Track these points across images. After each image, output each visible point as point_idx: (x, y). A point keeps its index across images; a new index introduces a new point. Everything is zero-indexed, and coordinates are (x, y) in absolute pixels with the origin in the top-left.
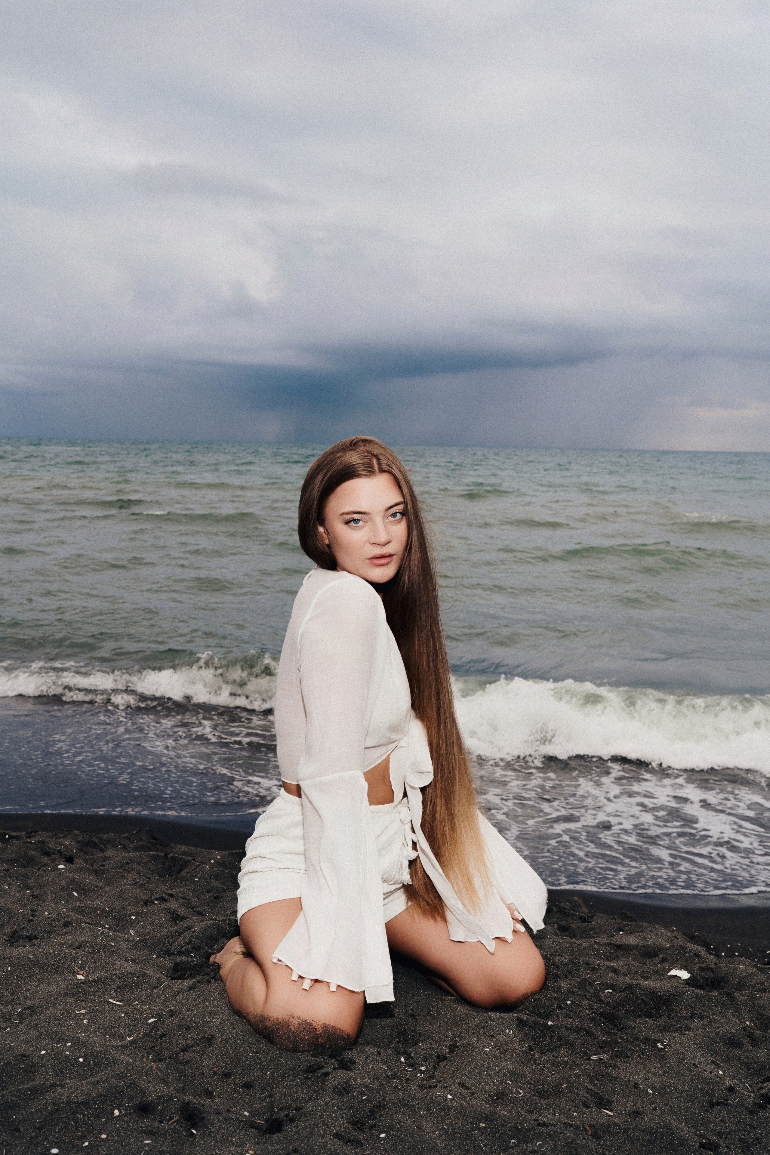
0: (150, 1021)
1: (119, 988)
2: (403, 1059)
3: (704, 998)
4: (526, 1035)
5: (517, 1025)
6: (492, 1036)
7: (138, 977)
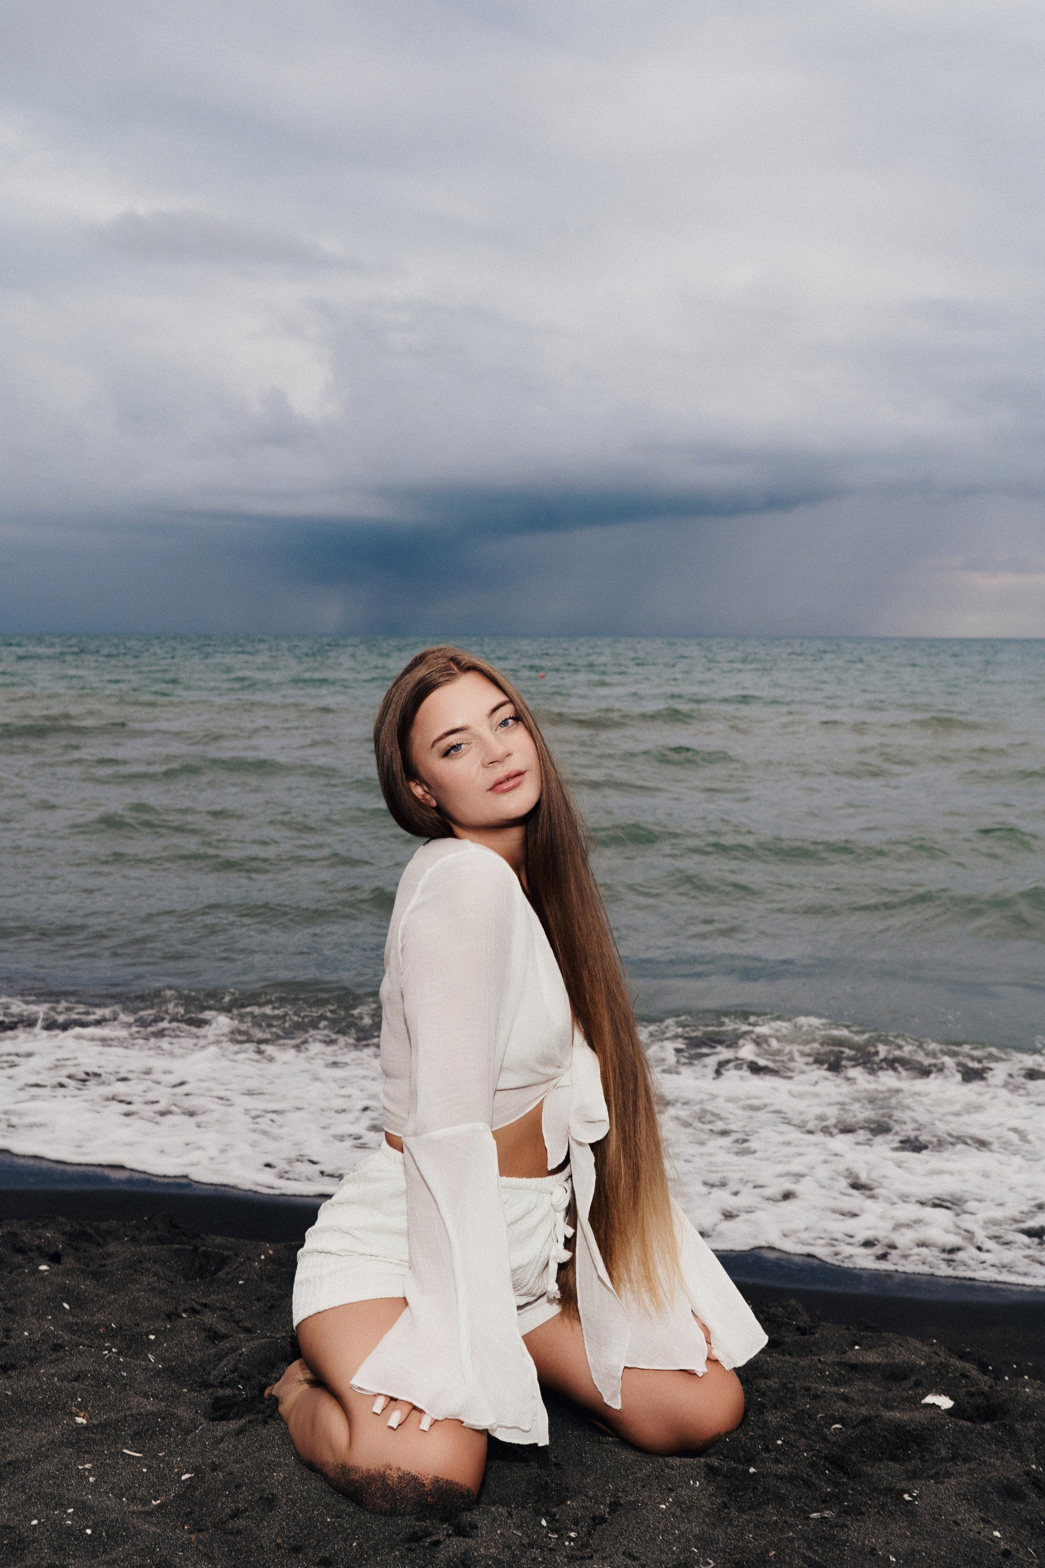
0: (184, 1477)
1: (136, 1433)
2: (544, 1523)
3: (971, 1432)
4: (718, 1488)
5: (705, 1473)
6: (671, 1490)
7: (163, 1419)
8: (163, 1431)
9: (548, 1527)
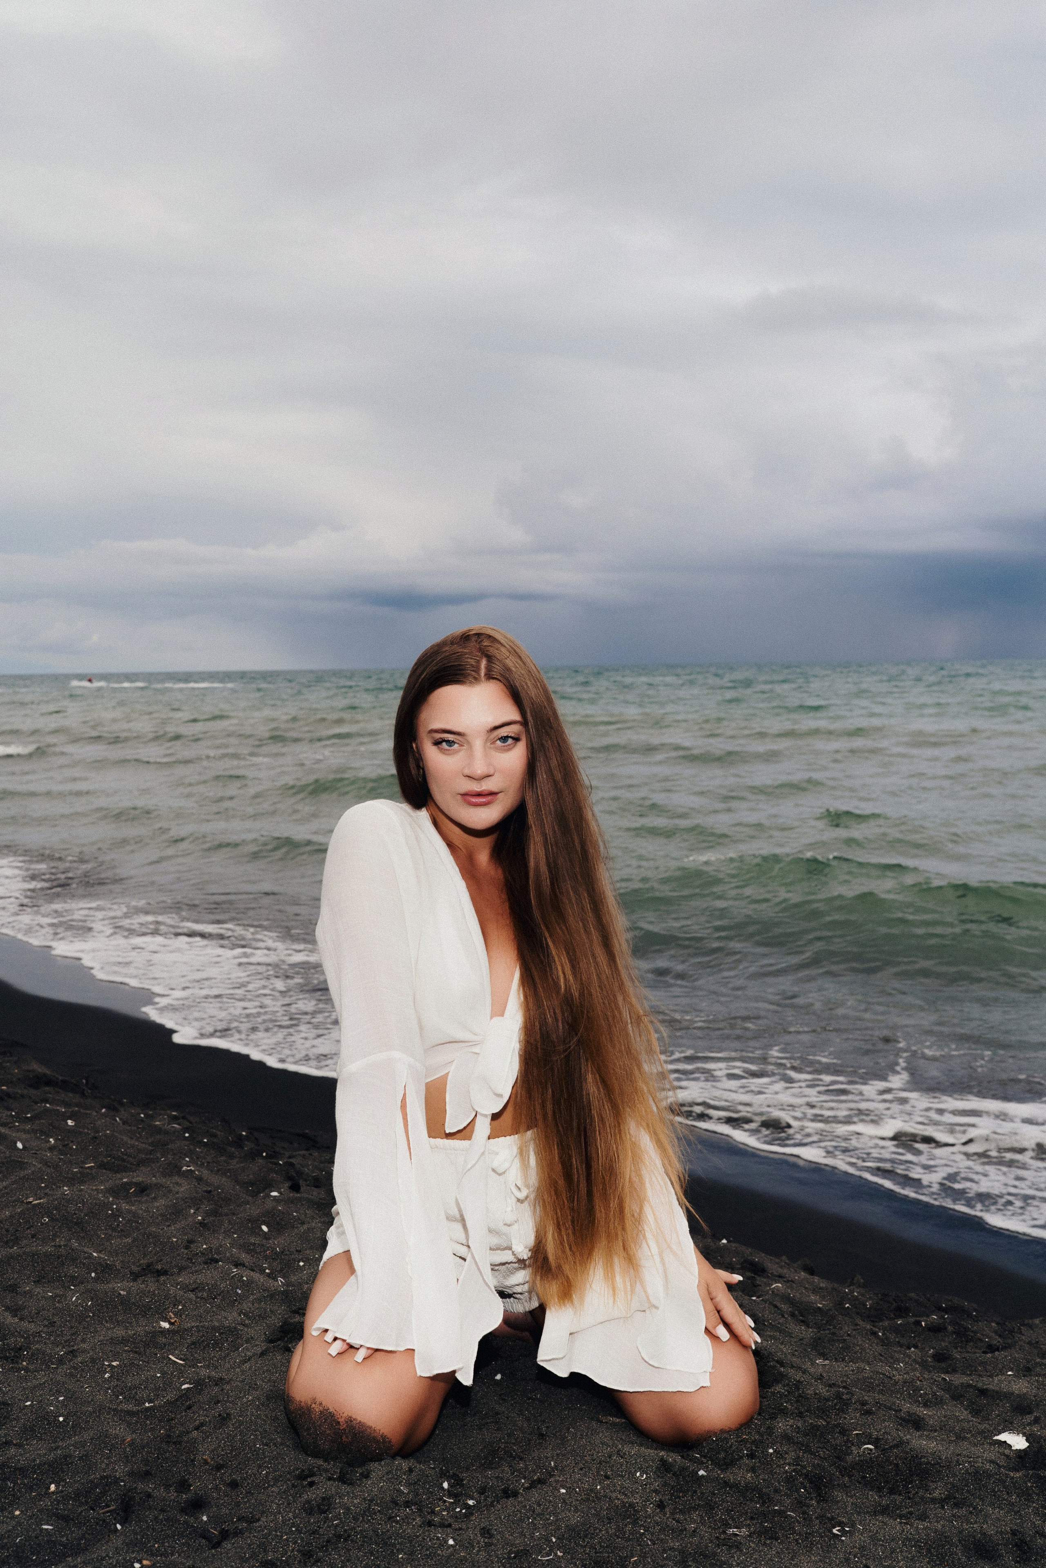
0: (183, 1387)
2: (446, 1485)
4: (665, 1484)
5: (657, 1468)
7: (221, 1334)
8: (216, 1344)
9: (448, 1490)
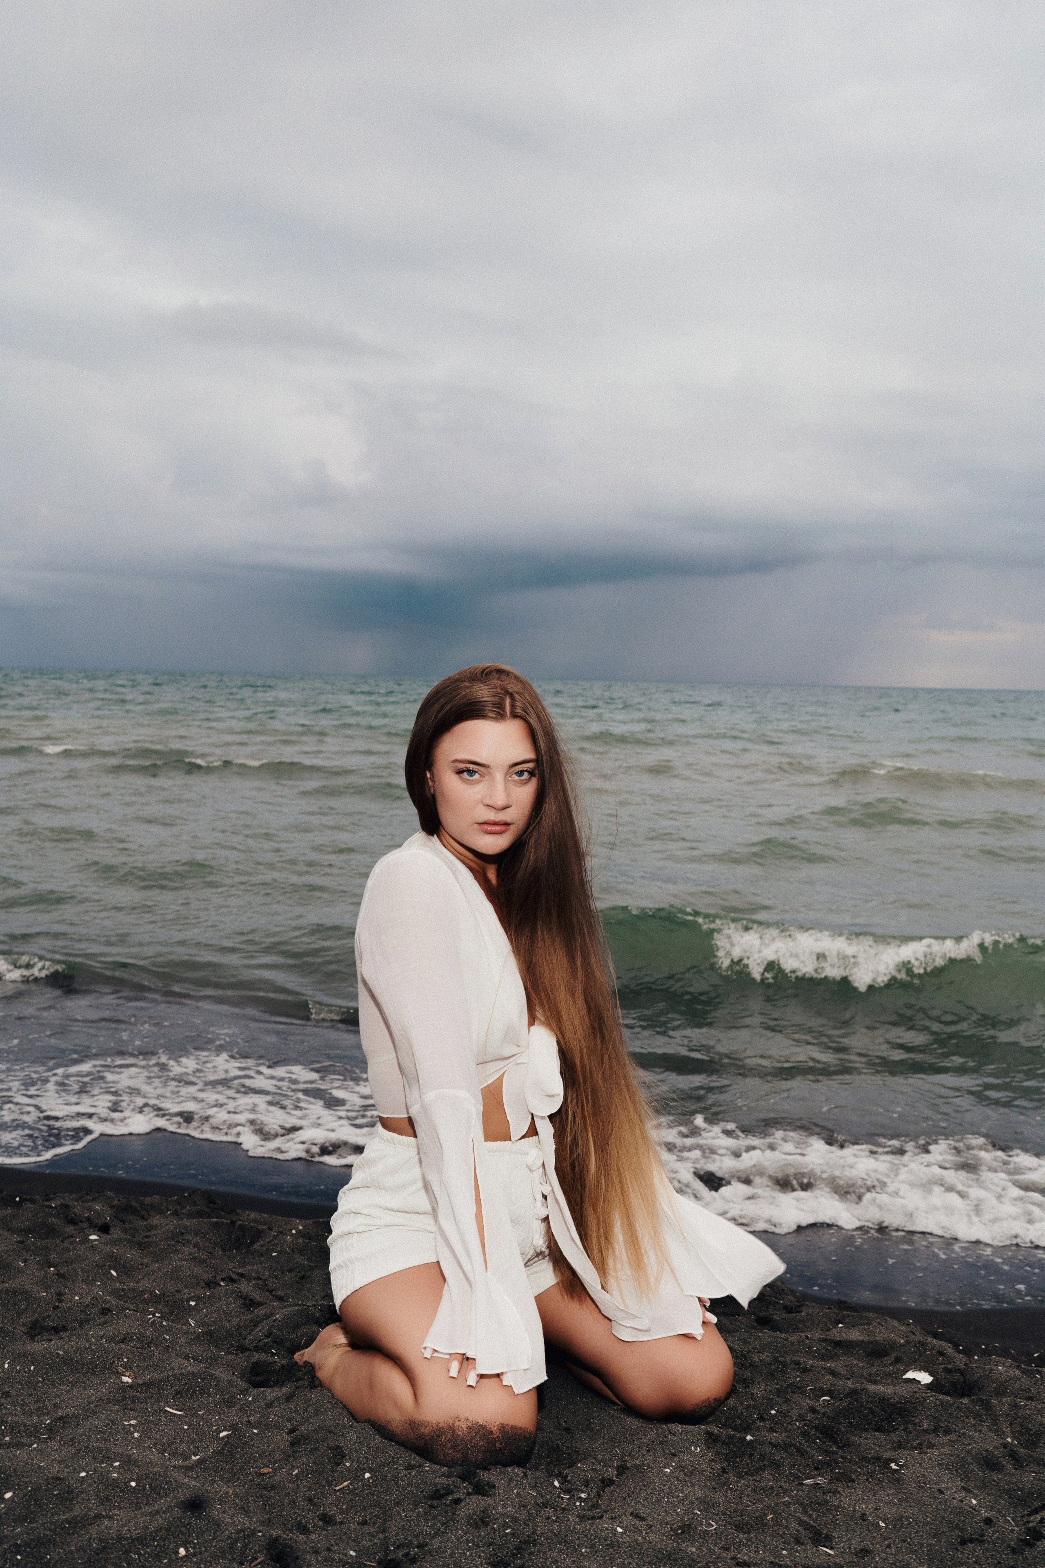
0: (222, 1435)
1: (178, 1393)
2: (556, 1484)
3: (951, 1406)
4: (718, 1454)
5: (705, 1440)
6: (674, 1455)
7: (203, 1379)
8: (202, 1392)
9: (560, 1488)
